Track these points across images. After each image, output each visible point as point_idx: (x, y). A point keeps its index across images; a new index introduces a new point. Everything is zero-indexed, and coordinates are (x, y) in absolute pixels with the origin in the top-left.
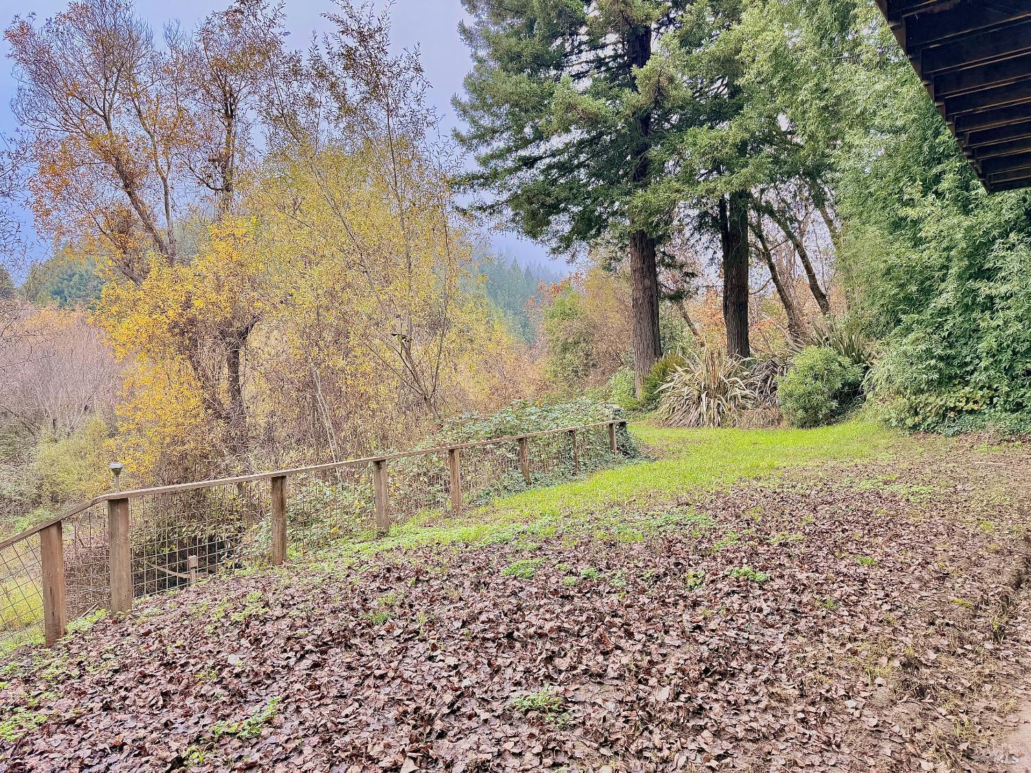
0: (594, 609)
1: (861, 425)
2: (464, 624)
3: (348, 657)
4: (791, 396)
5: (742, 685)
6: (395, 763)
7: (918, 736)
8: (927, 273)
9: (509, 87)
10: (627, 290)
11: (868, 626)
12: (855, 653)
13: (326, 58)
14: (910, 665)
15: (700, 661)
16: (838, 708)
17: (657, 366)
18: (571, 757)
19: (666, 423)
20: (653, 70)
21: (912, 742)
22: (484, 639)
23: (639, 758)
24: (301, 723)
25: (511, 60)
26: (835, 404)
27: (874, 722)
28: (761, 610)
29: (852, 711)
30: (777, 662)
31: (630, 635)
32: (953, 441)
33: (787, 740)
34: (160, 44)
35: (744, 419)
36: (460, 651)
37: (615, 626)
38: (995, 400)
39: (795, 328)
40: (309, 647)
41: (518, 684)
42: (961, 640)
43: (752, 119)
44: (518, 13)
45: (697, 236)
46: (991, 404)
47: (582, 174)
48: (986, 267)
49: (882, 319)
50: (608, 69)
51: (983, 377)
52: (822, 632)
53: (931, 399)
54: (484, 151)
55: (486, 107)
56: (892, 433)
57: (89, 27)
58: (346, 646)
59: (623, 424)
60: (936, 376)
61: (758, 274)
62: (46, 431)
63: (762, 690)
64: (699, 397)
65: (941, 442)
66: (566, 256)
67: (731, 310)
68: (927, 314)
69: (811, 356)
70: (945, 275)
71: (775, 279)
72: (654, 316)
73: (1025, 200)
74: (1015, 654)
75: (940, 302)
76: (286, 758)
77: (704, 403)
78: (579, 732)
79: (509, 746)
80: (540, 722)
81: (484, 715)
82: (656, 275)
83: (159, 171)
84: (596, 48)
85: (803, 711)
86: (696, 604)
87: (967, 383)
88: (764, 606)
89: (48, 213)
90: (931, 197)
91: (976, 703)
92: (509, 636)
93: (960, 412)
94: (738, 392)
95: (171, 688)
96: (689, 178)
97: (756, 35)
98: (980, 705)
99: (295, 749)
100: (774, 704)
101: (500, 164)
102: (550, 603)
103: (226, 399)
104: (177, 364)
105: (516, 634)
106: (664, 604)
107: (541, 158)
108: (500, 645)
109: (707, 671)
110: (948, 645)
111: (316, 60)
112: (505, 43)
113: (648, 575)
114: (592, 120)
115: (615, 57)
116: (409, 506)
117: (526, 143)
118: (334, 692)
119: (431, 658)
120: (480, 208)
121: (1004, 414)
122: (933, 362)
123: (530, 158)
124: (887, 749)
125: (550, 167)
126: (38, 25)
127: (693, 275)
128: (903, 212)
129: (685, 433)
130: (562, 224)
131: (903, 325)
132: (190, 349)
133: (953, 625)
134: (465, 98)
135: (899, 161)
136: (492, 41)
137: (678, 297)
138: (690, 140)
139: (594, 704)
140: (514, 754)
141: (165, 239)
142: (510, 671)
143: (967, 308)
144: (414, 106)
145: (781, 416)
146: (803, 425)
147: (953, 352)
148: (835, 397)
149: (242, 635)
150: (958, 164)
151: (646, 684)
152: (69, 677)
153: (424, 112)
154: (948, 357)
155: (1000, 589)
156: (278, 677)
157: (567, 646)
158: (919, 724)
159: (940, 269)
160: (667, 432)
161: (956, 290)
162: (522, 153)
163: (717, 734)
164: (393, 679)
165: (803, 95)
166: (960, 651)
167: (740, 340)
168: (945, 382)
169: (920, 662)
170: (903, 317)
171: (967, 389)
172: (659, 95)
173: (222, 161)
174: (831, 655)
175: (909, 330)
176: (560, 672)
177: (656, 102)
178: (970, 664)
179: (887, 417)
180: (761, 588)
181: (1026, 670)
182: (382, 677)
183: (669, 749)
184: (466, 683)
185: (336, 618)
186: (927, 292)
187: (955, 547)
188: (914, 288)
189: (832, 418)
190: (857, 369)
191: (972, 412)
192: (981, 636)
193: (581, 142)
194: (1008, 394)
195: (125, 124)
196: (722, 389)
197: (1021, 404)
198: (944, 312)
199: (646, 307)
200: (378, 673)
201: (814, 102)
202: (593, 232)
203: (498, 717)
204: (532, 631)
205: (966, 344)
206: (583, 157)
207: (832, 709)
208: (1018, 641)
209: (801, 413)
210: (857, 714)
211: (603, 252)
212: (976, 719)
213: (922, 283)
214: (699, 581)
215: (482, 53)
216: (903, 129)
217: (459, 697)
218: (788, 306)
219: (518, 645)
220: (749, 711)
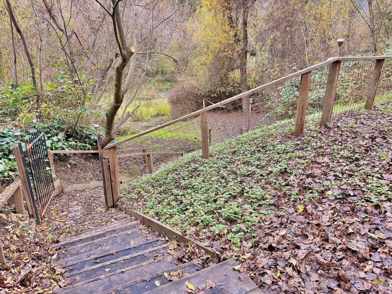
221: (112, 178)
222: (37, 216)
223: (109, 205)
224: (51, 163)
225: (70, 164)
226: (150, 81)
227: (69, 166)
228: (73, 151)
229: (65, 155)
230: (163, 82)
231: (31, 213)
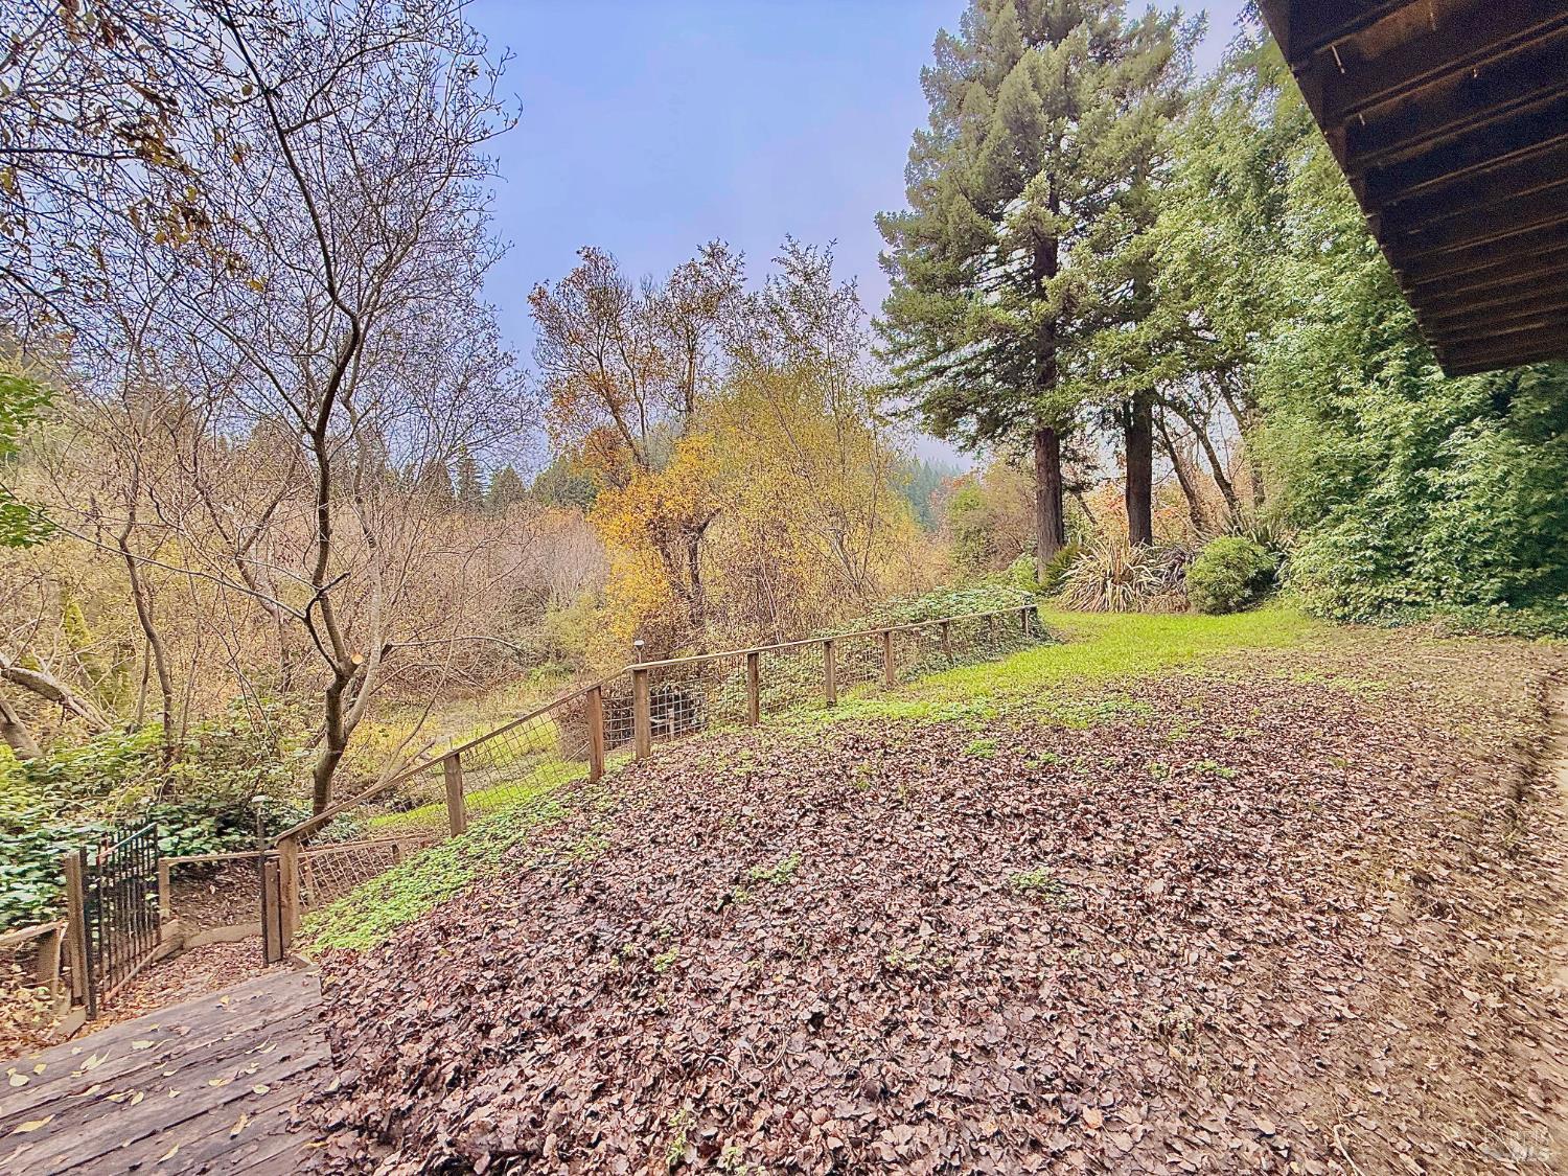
0: (1065, 796)
1: (1279, 614)
2: (943, 799)
3: (846, 819)
4: (1200, 584)
5: (1239, 886)
6: (913, 924)
7: (1453, 961)
8: (1363, 462)
9: (925, 307)
10: (1030, 484)
11: (1363, 834)
12: (1356, 862)
13: (776, 297)
14: (1422, 879)
15: (1189, 856)
16: (1351, 920)
17: (1060, 554)
18: (1080, 940)
19: (1070, 607)
20: (1064, 280)
21: (1448, 966)
22: (965, 815)
23: (1147, 949)
24: (820, 876)
25: (927, 281)
26: (1248, 592)
27: (1399, 940)
28: (1238, 808)
29: (1368, 925)
30: (1270, 865)
31: (1108, 824)
32: (1390, 633)
33: (1300, 948)
34: (638, 295)
35: (1150, 605)
36: (945, 824)
37: (1090, 813)
38: (1443, 592)
39: (1197, 518)
40: (809, 806)
41: (1007, 861)
42: (1473, 855)
43: (1163, 318)
44: (933, 239)
45: (1099, 431)
46: (1439, 596)
47: (989, 379)
48: (1439, 454)
49: (1309, 509)
50: (1015, 283)
51: (1429, 568)
52: (1311, 835)
53: (1365, 590)
54: (899, 363)
55: (903, 325)
56: (1317, 622)
57: (587, 287)
58: (840, 808)
59: (1034, 610)
60: (1372, 567)
61: (1161, 466)
62: (552, 604)
63: (1262, 893)
64: (1105, 583)
65: (1376, 633)
66: (973, 453)
67: (1133, 501)
68: (1362, 504)
69: (1224, 545)
70: (1387, 464)
71: (1177, 469)
72: (1057, 505)
73: (1492, 383)
74: (1540, 878)
75: (1380, 491)
76: (816, 907)
77: (1109, 589)
78: (1081, 915)
79: (1015, 920)
80: (1039, 901)
81: (984, 888)
82: (1059, 467)
83: (637, 399)
84: (1003, 264)
85: (1311, 919)
86: (1167, 797)
87: (1408, 574)
88: (1241, 804)
89: (558, 436)
90: (1373, 385)
91: (1507, 929)
92: (988, 814)
93: (1399, 603)
94: (1144, 579)
95: (700, 829)
96: (1097, 380)
97: (1173, 237)
98: (1513, 931)
99: (822, 900)
100: (1278, 908)
101: (914, 375)
102: (1018, 786)
103: (688, 581)
104: (651, 552)
105: (994, 812)
106: (1134, 794)
107: (950, 367)
108: (980, 822)
109: (1197, 867)
110: (1460, 862)
111: (768, 299)
112: (922, 267)
113: (1108, 764)
114: (1002, 330)
115: (1022, 271)
116: (848, 678)
117: (937, 354)
118: (841, 851)
119: (919, 828)
120: (894, 414)
121: (1454, 607)
122: (1369, 553)
123: (940, 367)
124: (1420, 971)
125: (958, 374)
126: (550, 290)
127: (1096, 468)
128: (1339, 401)
129: (1092, 617)
130: (969, 424)
131: (1331, 516)
132: (661, 540)
133: (1460, 840)
134: (883, 319)
135: (1334, 351)
136: (910, 268)
137: (1078, 488)
138: (1099, 343)
139: (1088, 889)
140: (1021, 929)
141: (641, 452)
142: (997, 847)
143: (1412, 498)
144: (850, 331)
145: (1188, 602)
146: (1213, 611)
147: (1392, 542)
148: (1246, 585)
149: (747, 789)
150: (1406, 350)
151: (1137, 874)
152: (616, 811)
153: (858, 335)
154: (1387, 547)
155: (1503, 803)
156: (788, 830)
157: (1047, 828)
158: (1450, 947)
159: (1379, 459)
160: (1074, 616)
161: (1399, 480)
162: (932, 364)
163: (1224, 934)
164: (891, 843)
165: (1222, 291)
166: (1476, 869)
167: (1142, 528)
168: (1381, 573)
169: (1431, 877)
170: (1333, 507)
171: (1409, 580)
172: (1069, 305)
173: (687, 388)
174: (1328, 861)
175: (1339, 520)
176: (1046, 854)
177: (1065, 309)
178: (1490, 885)
179: (1311, 606)
180: (1233, 785)
181: (1558, 897)
182: (881, 841)
183: (1176, 943)
184: (957, 855)
185: (824, 781)
186: (1362, 482)
187: (1434, 751)
188: (1349, 478)
189: (1243, 606)
190: (1274, 559)
191: (1413, 604)
192: (1495, 855)
193: (989, 351)
194: (1459, 587)
195: (614, 363)
196: (1127, 577)
197: (1475, 597)
198: (1381, 502)
199: (1050, 500)
200: (877, 837)
201: (1235, 297)
202: (1000, 430)
203: (997, 891)
204: (1007, 810)
205: (1409, 534)
206: (989, 365)
207: (1345, 921)
208: (1538, 862)
209: (1210, 601)
210: (1375, 928)
211: (1006, 450)
212: (1513, 947)
213: (1357, 472)
214: (1164, 774)
215: (898, 279)
216: (1338, 318)
217: (954, 867)
218: (1190, 495)
219: (997, 823)
220: (1251, 913)
221: (283, 898)
222: (93, 1001)
223: (271, 958)
224: (161, 885)
225: (217, 884)
226: (529, 675)
227: (213, 889)
228: (232, 855)
229: (208, 865)
230: (557, 674)
231: (78, 994)
